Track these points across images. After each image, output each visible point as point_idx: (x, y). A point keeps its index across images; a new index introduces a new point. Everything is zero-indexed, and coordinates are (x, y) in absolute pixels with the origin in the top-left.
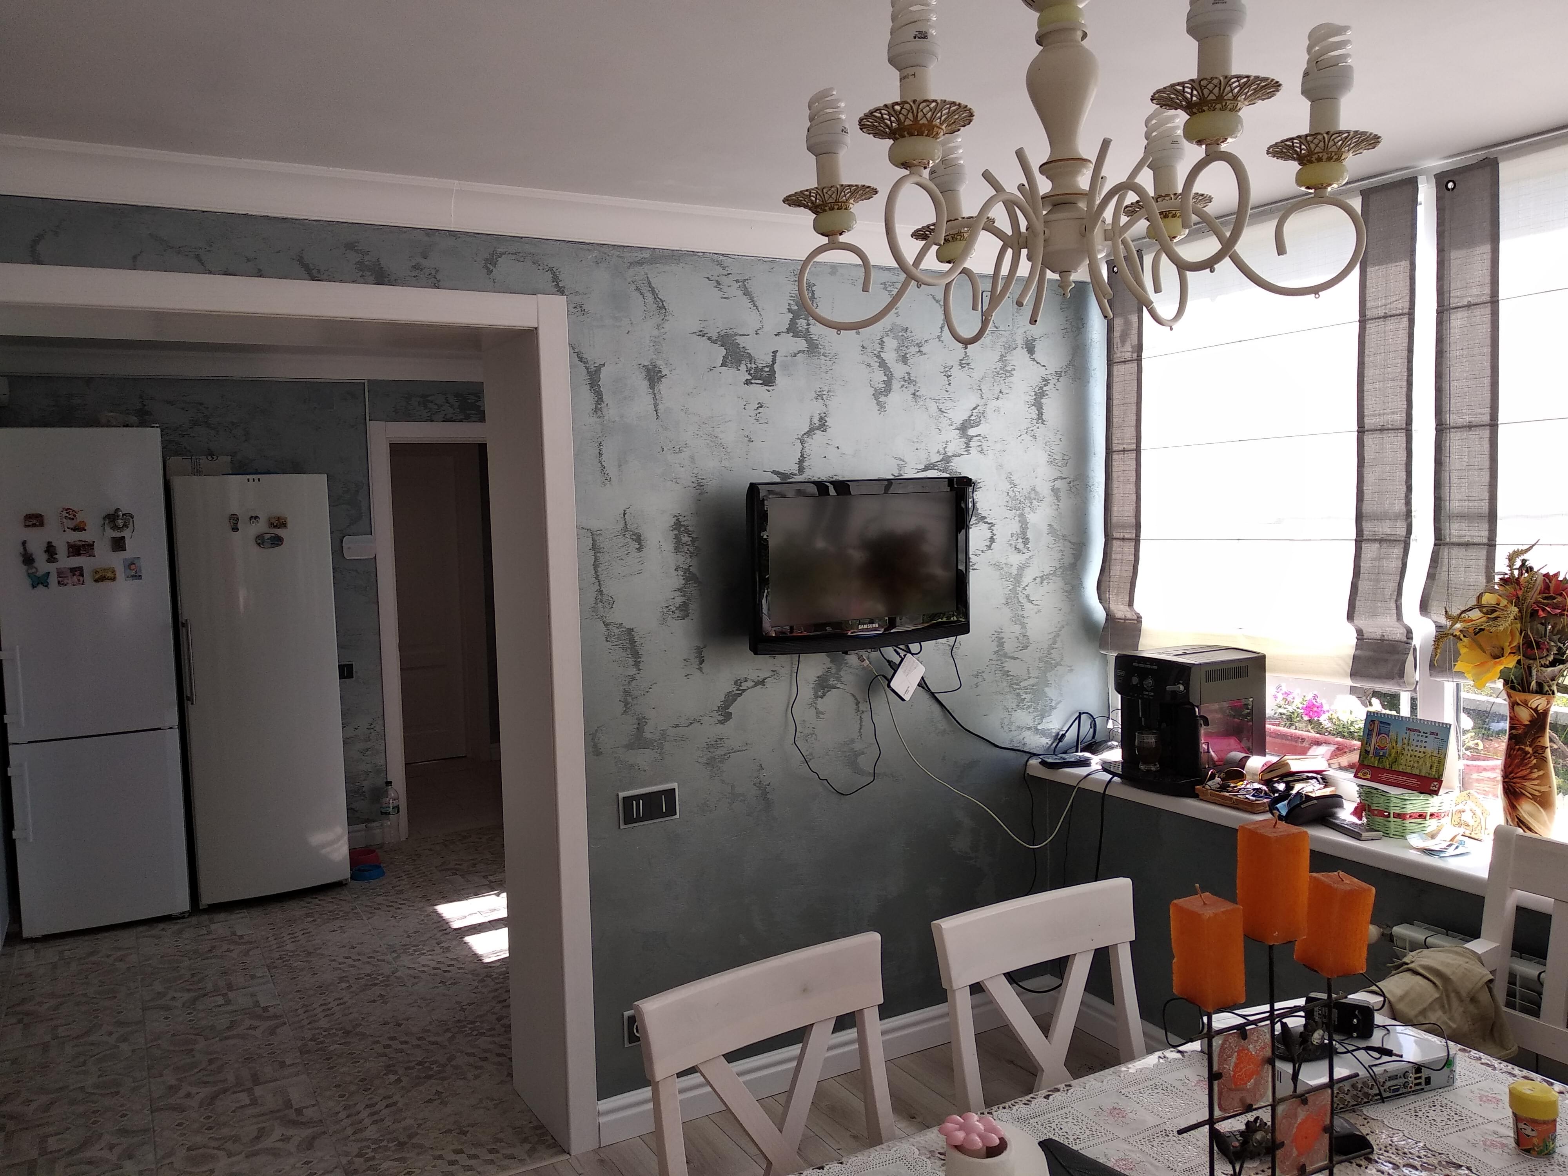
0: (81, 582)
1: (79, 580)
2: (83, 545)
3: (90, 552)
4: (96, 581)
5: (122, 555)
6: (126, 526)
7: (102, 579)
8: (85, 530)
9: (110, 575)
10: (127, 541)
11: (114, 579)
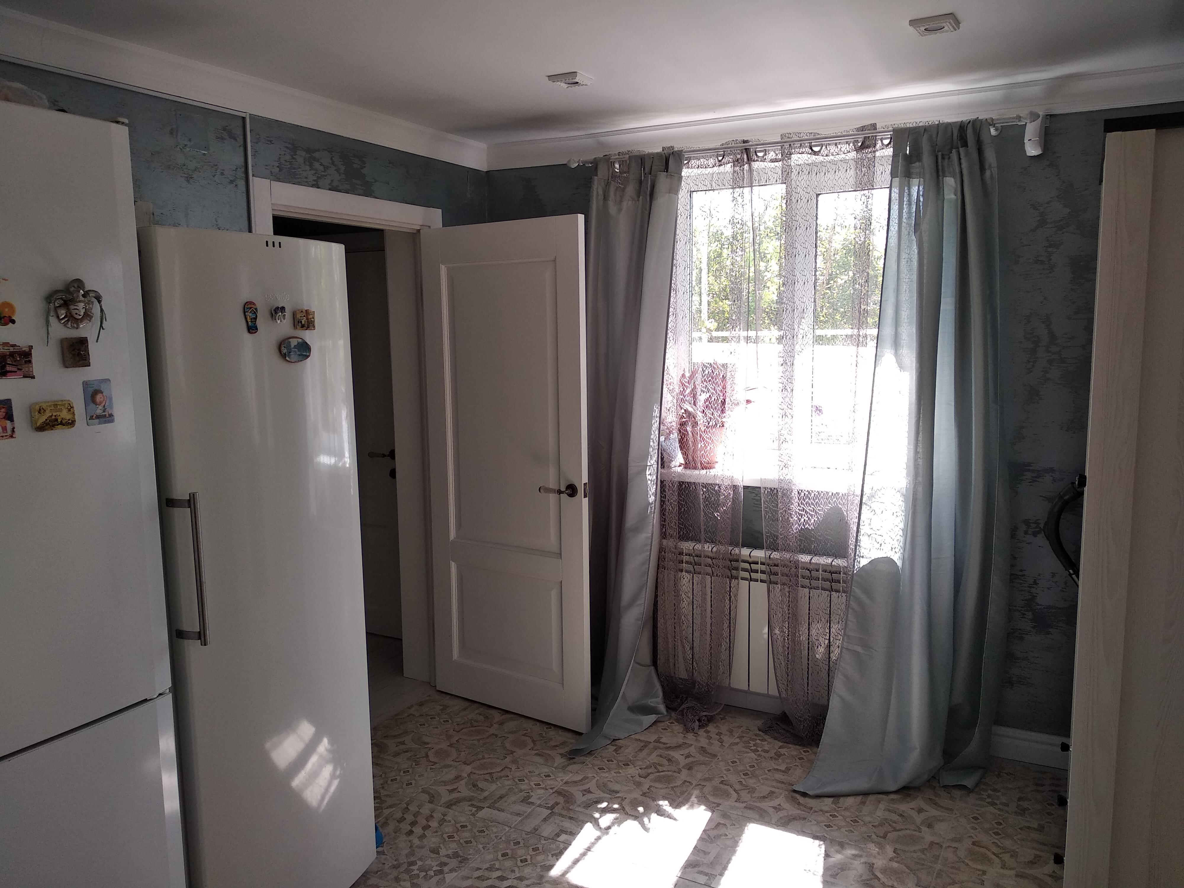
0: (9, 432)
1: (5, 429)
2: (12, 355)
3: (25, 369)
4: (41, 428)
5: (80, 375)
6: (88, 316)
7: (51, 424)
8: (13, 322)
9: (65, 415)
10: (92, 347)
11: (71, 423)
